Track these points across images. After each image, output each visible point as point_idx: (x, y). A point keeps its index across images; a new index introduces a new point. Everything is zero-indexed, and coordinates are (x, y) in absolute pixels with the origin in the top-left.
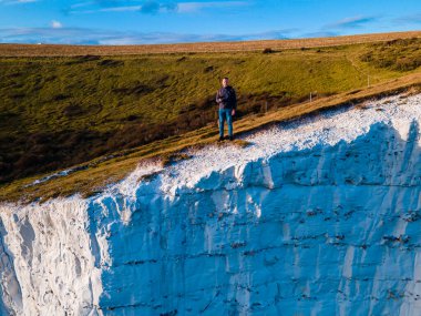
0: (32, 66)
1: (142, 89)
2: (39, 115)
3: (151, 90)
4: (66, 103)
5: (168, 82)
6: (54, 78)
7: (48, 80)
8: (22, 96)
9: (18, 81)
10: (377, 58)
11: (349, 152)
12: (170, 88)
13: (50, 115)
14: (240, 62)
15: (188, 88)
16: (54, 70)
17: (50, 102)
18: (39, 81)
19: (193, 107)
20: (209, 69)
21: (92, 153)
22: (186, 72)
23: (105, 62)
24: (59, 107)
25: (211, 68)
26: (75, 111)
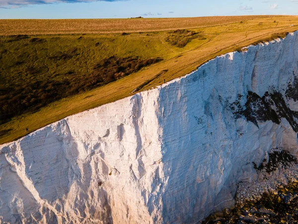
1: (66, 57)
3: (71, 57)
4: (24, 66)
5: (78, 52)
10: (171, 40)
11: (174, 83)
12: (81, 56)
14: (113, 40)
15: (90, 55)
17: (13, 66)
19: (99, 66)
20: (97, 44)
22: (85, 46)
23: (34, 40)
24: (22, 69)
25: (98, 43)
26: (33, 71)
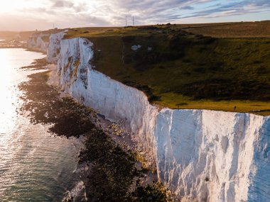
0: (248, 43)
2: (244, 71)
4: (259, 66)
6: (256, 51)
7: (253, 52)
8: (238, 60)
9: (238, 51)
13: (249, 71)
16: (257, 46)
17: (251, 64)
18: (248, 52)
21: (264, 96)
24: (255, 67)
26: (263, 71)
